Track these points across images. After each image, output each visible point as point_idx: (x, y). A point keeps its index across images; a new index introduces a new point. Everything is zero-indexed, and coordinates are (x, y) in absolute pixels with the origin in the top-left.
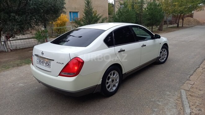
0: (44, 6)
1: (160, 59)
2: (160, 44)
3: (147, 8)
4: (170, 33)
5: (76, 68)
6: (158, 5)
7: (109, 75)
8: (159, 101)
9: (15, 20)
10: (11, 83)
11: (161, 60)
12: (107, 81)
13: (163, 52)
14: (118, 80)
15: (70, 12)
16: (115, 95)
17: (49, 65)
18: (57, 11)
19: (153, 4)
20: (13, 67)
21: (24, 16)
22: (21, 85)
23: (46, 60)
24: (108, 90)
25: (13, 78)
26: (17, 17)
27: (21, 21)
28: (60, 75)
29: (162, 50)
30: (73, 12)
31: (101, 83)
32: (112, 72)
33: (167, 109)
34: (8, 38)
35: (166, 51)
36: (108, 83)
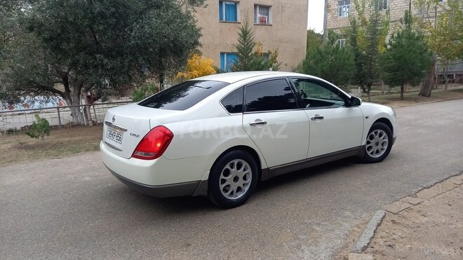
0: (154, 40)
1: (369, 153)
2: (367, 118)
3: (390, 44)
4: (447, 102)
5: (159, 145)
6: (418, 38)
7: (228, 166)
8: (319, 224)
9: (103, 66)
10: (73, 174)
11: (372, 153)
12: (222, 177)
13: (377, 136)
14: (249, 180)
15: (222, 54)
16: (241, 207)
17: (119, 139)
18: (181, 50)
19: (405, 36)
20: (87, 150)
21: (119, 59)
22: (87, 178)
23: (118, 130)
24: (226, 195)
25: (79, 168)
26: (106, 61)
27: (113, 68)
28: (134, 156)
29: (376, 133)
30: (228, 54)
31: (207, 178)
32: (236, 162)
33: (327, 238)
34: (91, 100)
35: (385, 134)
36: (224, 181)
